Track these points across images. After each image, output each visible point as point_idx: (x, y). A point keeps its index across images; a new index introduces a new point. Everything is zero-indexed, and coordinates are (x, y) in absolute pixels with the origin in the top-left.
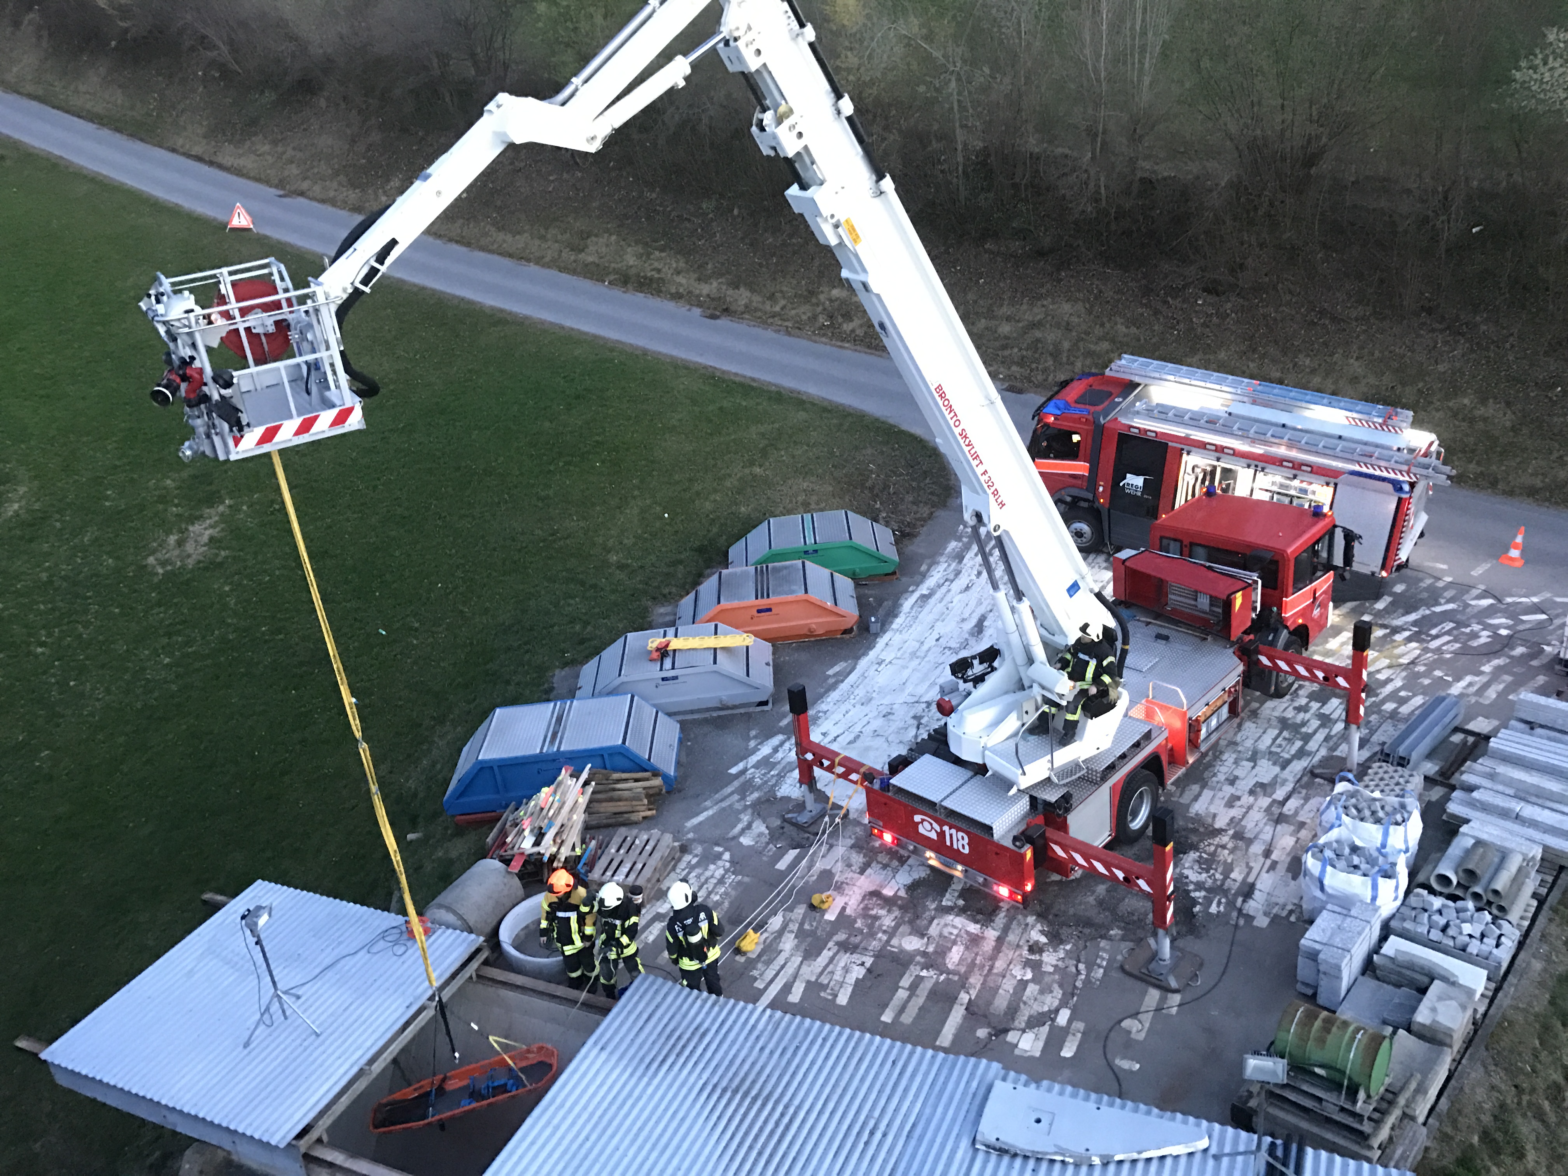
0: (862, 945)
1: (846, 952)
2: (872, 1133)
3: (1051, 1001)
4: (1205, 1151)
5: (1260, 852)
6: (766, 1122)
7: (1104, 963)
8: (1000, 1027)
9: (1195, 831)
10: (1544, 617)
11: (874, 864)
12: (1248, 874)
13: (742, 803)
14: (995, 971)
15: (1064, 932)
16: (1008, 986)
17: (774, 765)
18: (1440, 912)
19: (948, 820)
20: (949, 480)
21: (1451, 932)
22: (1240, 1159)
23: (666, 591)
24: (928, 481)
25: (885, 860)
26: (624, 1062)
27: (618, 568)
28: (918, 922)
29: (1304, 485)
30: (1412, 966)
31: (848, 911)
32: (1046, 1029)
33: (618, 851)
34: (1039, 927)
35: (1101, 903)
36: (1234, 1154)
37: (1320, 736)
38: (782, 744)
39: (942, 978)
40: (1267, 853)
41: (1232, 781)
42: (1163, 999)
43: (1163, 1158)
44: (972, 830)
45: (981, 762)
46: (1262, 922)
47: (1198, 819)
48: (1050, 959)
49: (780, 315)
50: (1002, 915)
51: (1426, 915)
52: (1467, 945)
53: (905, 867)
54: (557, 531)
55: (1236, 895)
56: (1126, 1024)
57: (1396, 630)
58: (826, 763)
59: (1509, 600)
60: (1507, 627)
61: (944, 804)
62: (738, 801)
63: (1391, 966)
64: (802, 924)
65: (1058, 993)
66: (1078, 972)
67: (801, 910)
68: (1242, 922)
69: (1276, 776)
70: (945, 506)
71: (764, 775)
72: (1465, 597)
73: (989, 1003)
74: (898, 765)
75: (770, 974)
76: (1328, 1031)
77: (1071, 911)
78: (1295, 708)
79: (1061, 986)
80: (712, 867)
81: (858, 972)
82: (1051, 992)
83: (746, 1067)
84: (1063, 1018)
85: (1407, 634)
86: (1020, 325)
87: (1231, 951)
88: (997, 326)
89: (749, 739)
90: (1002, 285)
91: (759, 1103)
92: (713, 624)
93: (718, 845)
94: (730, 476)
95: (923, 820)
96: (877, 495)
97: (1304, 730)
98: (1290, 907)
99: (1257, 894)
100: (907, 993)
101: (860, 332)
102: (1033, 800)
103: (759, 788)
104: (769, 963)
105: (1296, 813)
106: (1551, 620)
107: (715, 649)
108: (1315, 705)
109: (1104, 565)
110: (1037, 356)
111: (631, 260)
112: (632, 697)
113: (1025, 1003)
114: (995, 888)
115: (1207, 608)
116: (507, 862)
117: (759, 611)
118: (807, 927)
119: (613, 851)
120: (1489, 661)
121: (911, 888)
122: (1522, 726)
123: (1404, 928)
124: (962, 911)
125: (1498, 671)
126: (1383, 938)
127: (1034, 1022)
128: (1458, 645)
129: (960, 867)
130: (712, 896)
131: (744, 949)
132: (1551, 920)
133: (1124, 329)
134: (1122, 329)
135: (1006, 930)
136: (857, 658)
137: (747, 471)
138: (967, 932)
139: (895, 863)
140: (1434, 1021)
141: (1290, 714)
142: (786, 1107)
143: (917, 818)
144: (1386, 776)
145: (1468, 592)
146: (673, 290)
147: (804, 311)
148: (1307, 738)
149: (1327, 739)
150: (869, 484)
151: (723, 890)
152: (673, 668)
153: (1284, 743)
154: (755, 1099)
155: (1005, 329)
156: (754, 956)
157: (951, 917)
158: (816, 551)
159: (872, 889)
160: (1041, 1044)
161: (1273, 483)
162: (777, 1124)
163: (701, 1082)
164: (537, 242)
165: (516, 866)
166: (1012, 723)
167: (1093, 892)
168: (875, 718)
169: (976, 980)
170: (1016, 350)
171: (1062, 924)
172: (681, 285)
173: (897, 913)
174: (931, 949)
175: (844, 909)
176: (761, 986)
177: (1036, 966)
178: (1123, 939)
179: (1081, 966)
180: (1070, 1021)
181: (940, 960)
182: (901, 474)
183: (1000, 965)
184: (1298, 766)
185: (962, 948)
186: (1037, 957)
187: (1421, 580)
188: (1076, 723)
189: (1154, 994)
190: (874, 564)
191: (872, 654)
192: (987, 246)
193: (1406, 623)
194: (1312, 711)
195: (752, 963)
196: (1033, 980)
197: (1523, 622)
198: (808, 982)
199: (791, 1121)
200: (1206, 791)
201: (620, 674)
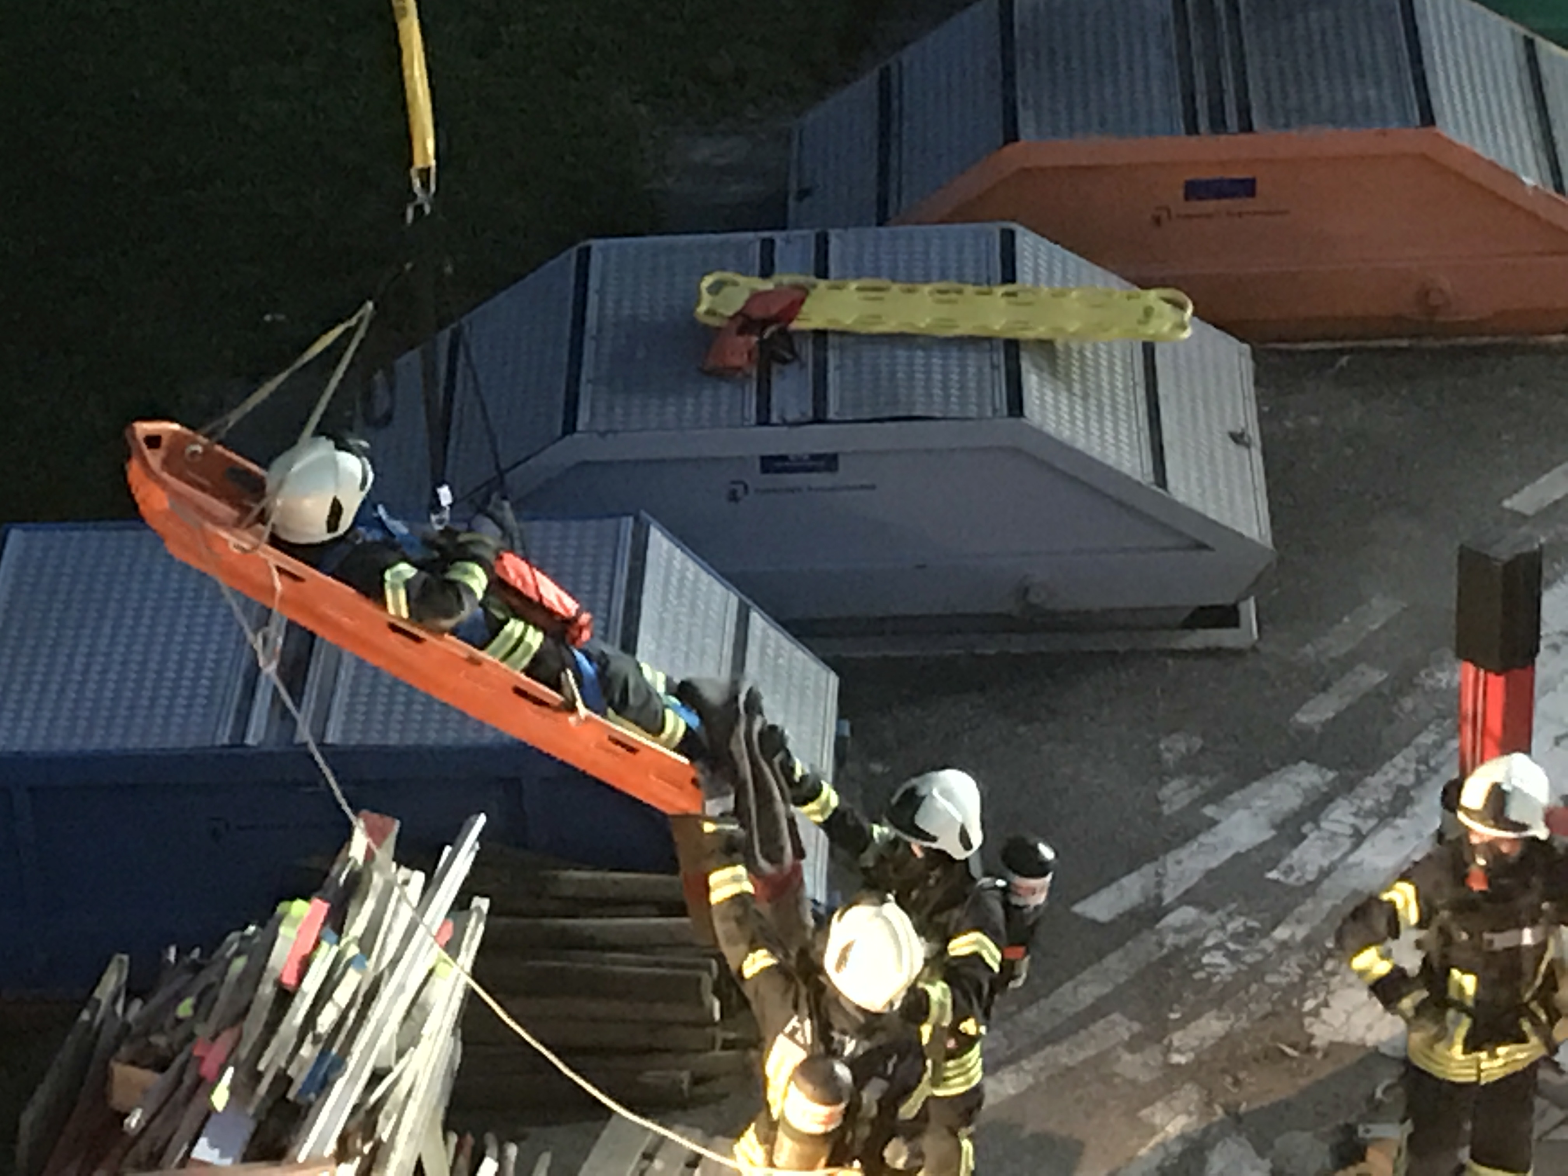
38: (1316, 808)
71: (1243, 936)
89: (1158, 773)
92: (995, 228)
103: (1224, 996)
107: (1011, 346)
117: (1196, 191)
201: (570, 427)
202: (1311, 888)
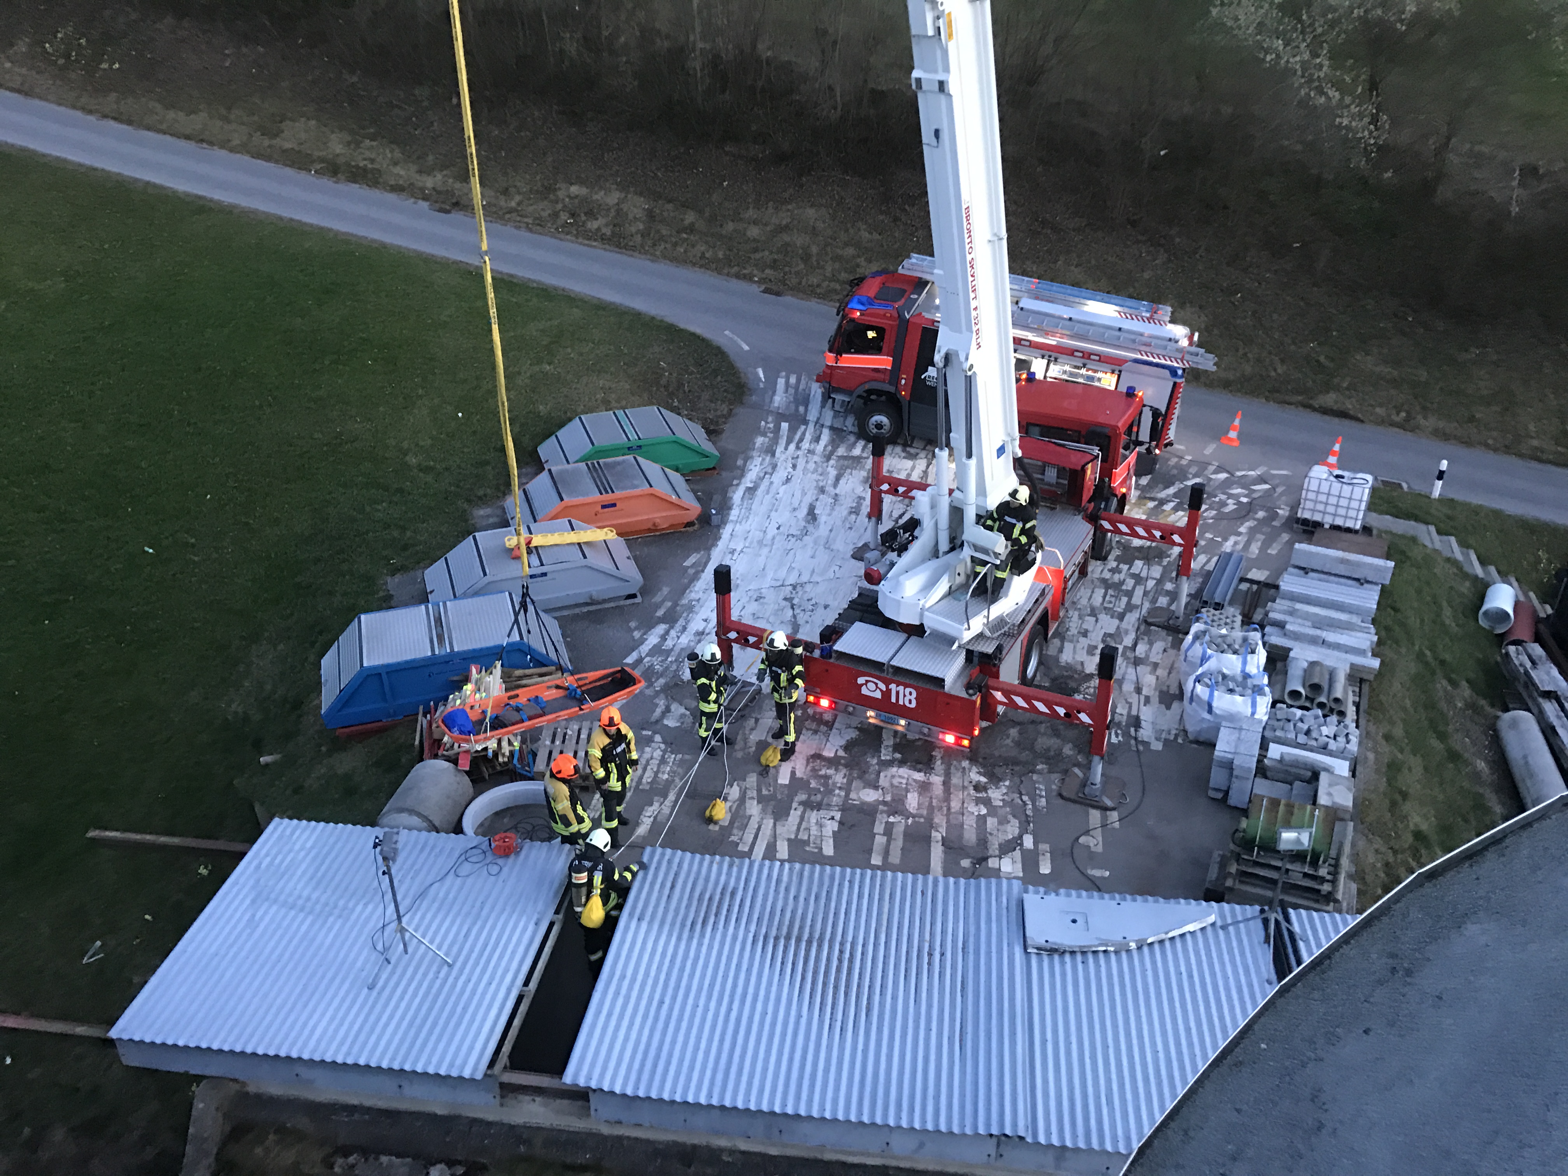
0: (825, 801)
1: (812, 810)
2: (930, 955)
3: (1012, 829)
4: (1213, 925)
5: (1132, 689)
6: (829, 959)
7: (1044, 793)
8: (980, 856)
9: (1072, 677)
10: (1267, 486)
11: (804, 731)
12: (1130, 708)
13: (651, 689)
14: (953, 810)
15: (998, 771)
16: (970, 822)
17: (668, 652)
18: (1301, 720)
19: (896, 678)
20: (739, 378)
21: (1314, 734)
22: (1242, 925)
23: (481, 493)
24: (719, 378)
25: (814, 726)
26: (666, 928)
27: (421, 470)
28: (867, 776)
29: (1090, 373)
30: (1297, 763)
31: (799, 774)
32: (1017, 853)
33: (553, 741)
34: (975, 769)
35: (1018, 744)
36: (1236, 923)
37: (1139, 592)
38: (667, 632)
39: (910, 821)
40: (1138, 690)
41: (1085, 634)
42: (1104, 818)
43: (1182, 936)
44: (920, 684)
45: (918, 623)
46: (1157, 746)
47: (1069, 667)
48: (996, 795)
49: (517, 211)
50: (939, 762)
51: (1291, 724)
52: (1327, 744)
53: (834, 730)
54: (341, 434)
55: (1128, 726)
56: (1082, 840)
57: (1162, 502)
58: (752, 639)
59: (1239, 474)
60: (1245, 496)
61: (893, 663)
62: (647, 687)
63: (1279, 766)
64: (759, 790)
65: (1015, 823)
66: (1025, 804)
67: (752, 779)
68: (1141, 748)
69: (1118, 628)
70: (742, 403)
71: (662, 661)
72: (1206, 472)
73: (961, 836)
74: (831, 634)
75: (749, 837)
76: (1292, 814)
77: (997, 753)
78: (1110, 570)
79: (1014, 816)
80: (648, 749)
81: (831, 827)
82: (1009, 822)
83: (788, 915)
84: (1028, 841)
85: (1172, 505)
86: (768, 228)
87: (1142, 772)
88: (745, 229)
89: (631, 631)
90: (745, 188)
91: (815, 944)
92: (566, 519)
93: (643, 729)
94: (519, 373)
95: (867, 681)
96: (673, 393)
97: (1124, 587)
98: (1174, 732)
99: (1143, 724)
100: (884, 839)
101: (607, 231)
102: (970, 654)
103: (661, 675)
104: (744, 827)
105: (1147, 656)
106: (1274, 489)
107: (579, 544)
108: (1124, 567)
109: (903, 454)
110: (788, 259)
111: (339, 149)
112: (510, 594)
113: (991, 834)
114: (941, 736)
115: (1054, 480)
116: (454, 761)
117: (604, 507)
118: (765, 792)
119: (548, 743)
120: (1242, 524)
121: (847, 748)
122: (1296, 571)
123: (1276, 737)
124: (902, 763)
125: (1252, 531)
126: (1264, 746)
127: (1007, 848)
128: (1214, 512)
129: (903, 722)
130: (660, 775)
131: (716, 818)
132: (1368, 721)
133: (867, 235)
134: (865, 235)
135: (948, 775)
136: (708, 549)
137: (536, 368)
138: (915, 781)
139: (823, 728)
140: (1334, 803)
141: (1107, 575)
142: (842, 944)
143: (861, 680)
144: (1215, 618)
145: (1206, 468)
146: (392, 183)
147: (544, 209)
148: (1130, 594)
149: (1146, 593)
150: (663, 381)
151: (668, 769)
152: (542, 565)
153: (1113, 599)
154: (809, 942)
155: (754, 232)
156: (727, 824)
157: (895, 769)
158: (640, 447)
159: (812, 752)
160: (1019, 866)
161: (1065, 372)
162: (840, 960)
163: (751, 935)
164: (219, 123)
165: (465, 764)
166: (943, 587)
167: (1008, 736)
168: (748, 602)
169: (939, 819)
170: (767, 253)
171: (994, 766)
172: (401, 177)
173: (844, 771)
174: (888, 798)
175: (793, 773)
176: (746, 849)
177: (987, 802)
178: (1050, 772)
179: (1025, 798)
180: (1035, 843)
181: (900, 807)
182: (692, 373)
183: (955, 805)
184: (1132, 618)
185: (916, 795)
186: (984, 795)
187: (1168, 460)
188: (1004, 580)
189: (1095, 816)
190: (697, 459)
191: (721, 544)
192: (727, 149)
193: (1168, 496)
194: (1124, 572)
195: (726, 831)
196: (989, 814)
197: (1254, 491)
198: (789, 840)
199: (852, 955)
200: (1066, 644)
201: (485, 574)
202: (672, 650)
